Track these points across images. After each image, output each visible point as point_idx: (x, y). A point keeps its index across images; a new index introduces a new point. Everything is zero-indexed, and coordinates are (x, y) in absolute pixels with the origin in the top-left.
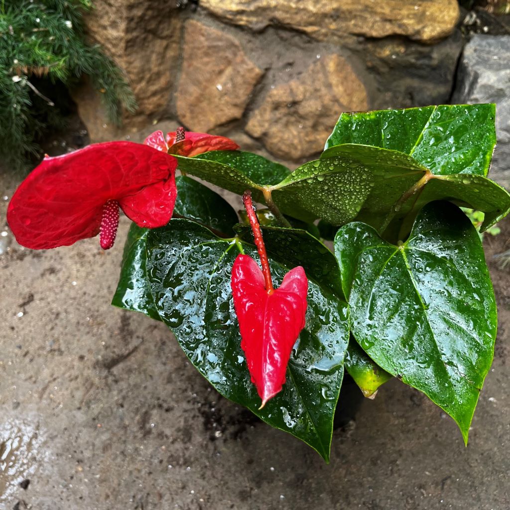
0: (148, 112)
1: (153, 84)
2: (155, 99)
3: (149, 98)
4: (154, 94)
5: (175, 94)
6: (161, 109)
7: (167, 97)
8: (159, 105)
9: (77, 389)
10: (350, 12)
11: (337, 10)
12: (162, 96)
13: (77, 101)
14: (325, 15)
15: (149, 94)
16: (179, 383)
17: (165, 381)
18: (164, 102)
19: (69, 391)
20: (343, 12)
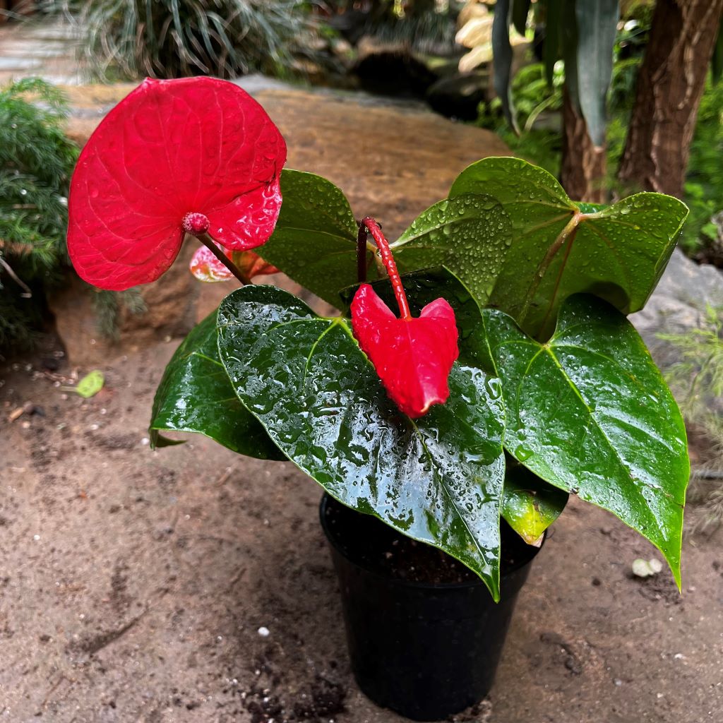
0: (156, 324)
1: (166, 287)
2: (167, 307)
3: (159, 304)
4: (167, 299)
5: (195, 302)
6: (174, 321)
7: (183, 305)
8: (172, 316)
9: (37, 685)
10: (418, 203)
11: (403, 200)
12: (178, 304)
13: (56, 310)
14: (389, 206)
15: (160, 298)
16: (207, 667)
17: (185, 665)
18: (178, 311)
19: (22, 690)
20: (410, 203)
